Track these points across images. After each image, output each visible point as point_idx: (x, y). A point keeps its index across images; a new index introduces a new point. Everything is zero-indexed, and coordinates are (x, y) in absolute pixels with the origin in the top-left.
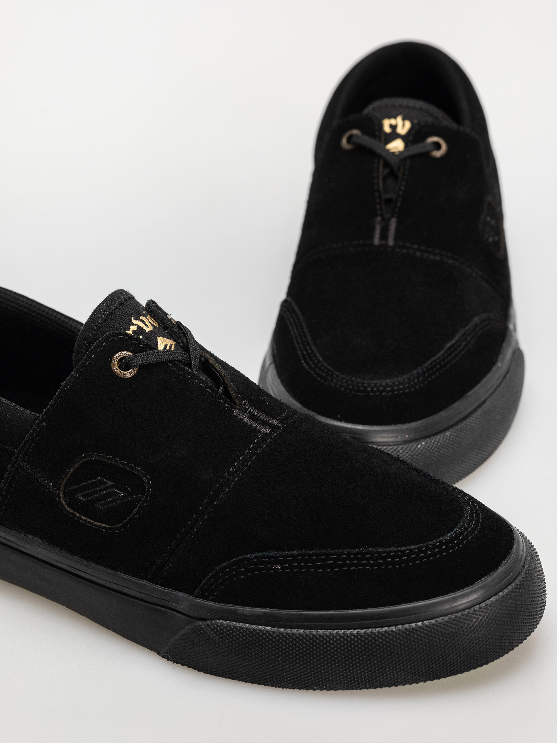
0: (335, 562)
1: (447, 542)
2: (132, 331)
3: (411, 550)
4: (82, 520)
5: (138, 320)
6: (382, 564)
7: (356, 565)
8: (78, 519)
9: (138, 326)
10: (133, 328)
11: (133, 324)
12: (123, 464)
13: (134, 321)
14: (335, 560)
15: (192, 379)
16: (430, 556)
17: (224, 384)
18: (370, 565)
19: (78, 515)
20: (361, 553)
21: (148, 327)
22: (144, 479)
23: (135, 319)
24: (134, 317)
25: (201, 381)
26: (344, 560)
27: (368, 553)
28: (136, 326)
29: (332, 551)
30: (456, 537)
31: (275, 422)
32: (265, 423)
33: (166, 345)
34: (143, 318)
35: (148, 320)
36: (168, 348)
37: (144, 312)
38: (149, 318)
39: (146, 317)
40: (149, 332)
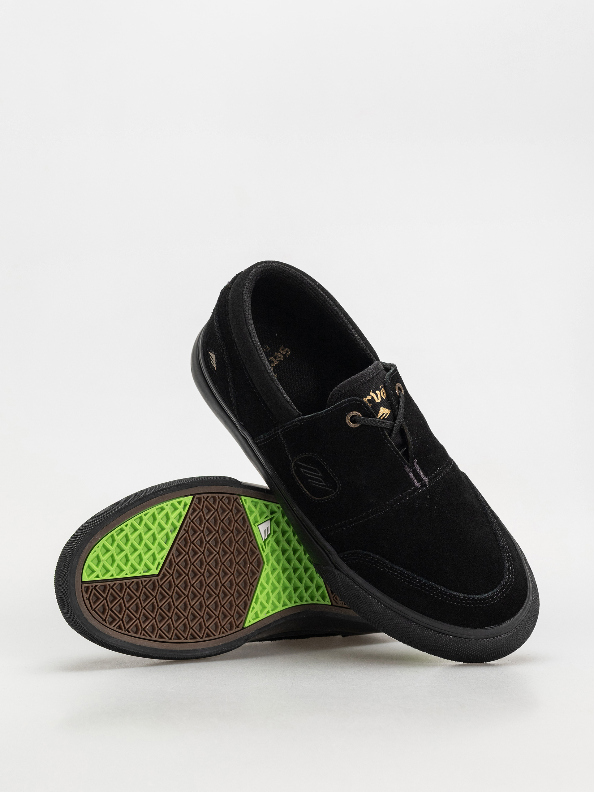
0: (416, 583)
1: (481, 599)
2: (368, 399)
3: (459, 596)
4: (298, 483)
5: (374, 393)
6: (440, 597)
7: (426, 590)
8: (296, 481)
9: (372, 397)
10: (369, 398)
11: (370, 395)
12: (330, 471)
13: (372, 394)
14: (417, 582)
15: (388, 443)
16: (468, 604)
17: (408, 446)
18: (434, 594)
19: (297, 479)
20: (432, 586)
21: (378, 399)
22: (338, 485)
23: (372, 392)
24: (372, 390)
25: (392, 446)
26: (422, 584)
27: (436, 587)
28: (371, 397)
29: (417, 577)
30: (488, 599)
31: (426, 480)
32: (420, 479)
33: (384, 414)
34: (378, 392)
35: (380, 393)
36: (384, 416)
37: (380, 387)
38: (381, 392)
39: (380, 391)
40: (377, 402)
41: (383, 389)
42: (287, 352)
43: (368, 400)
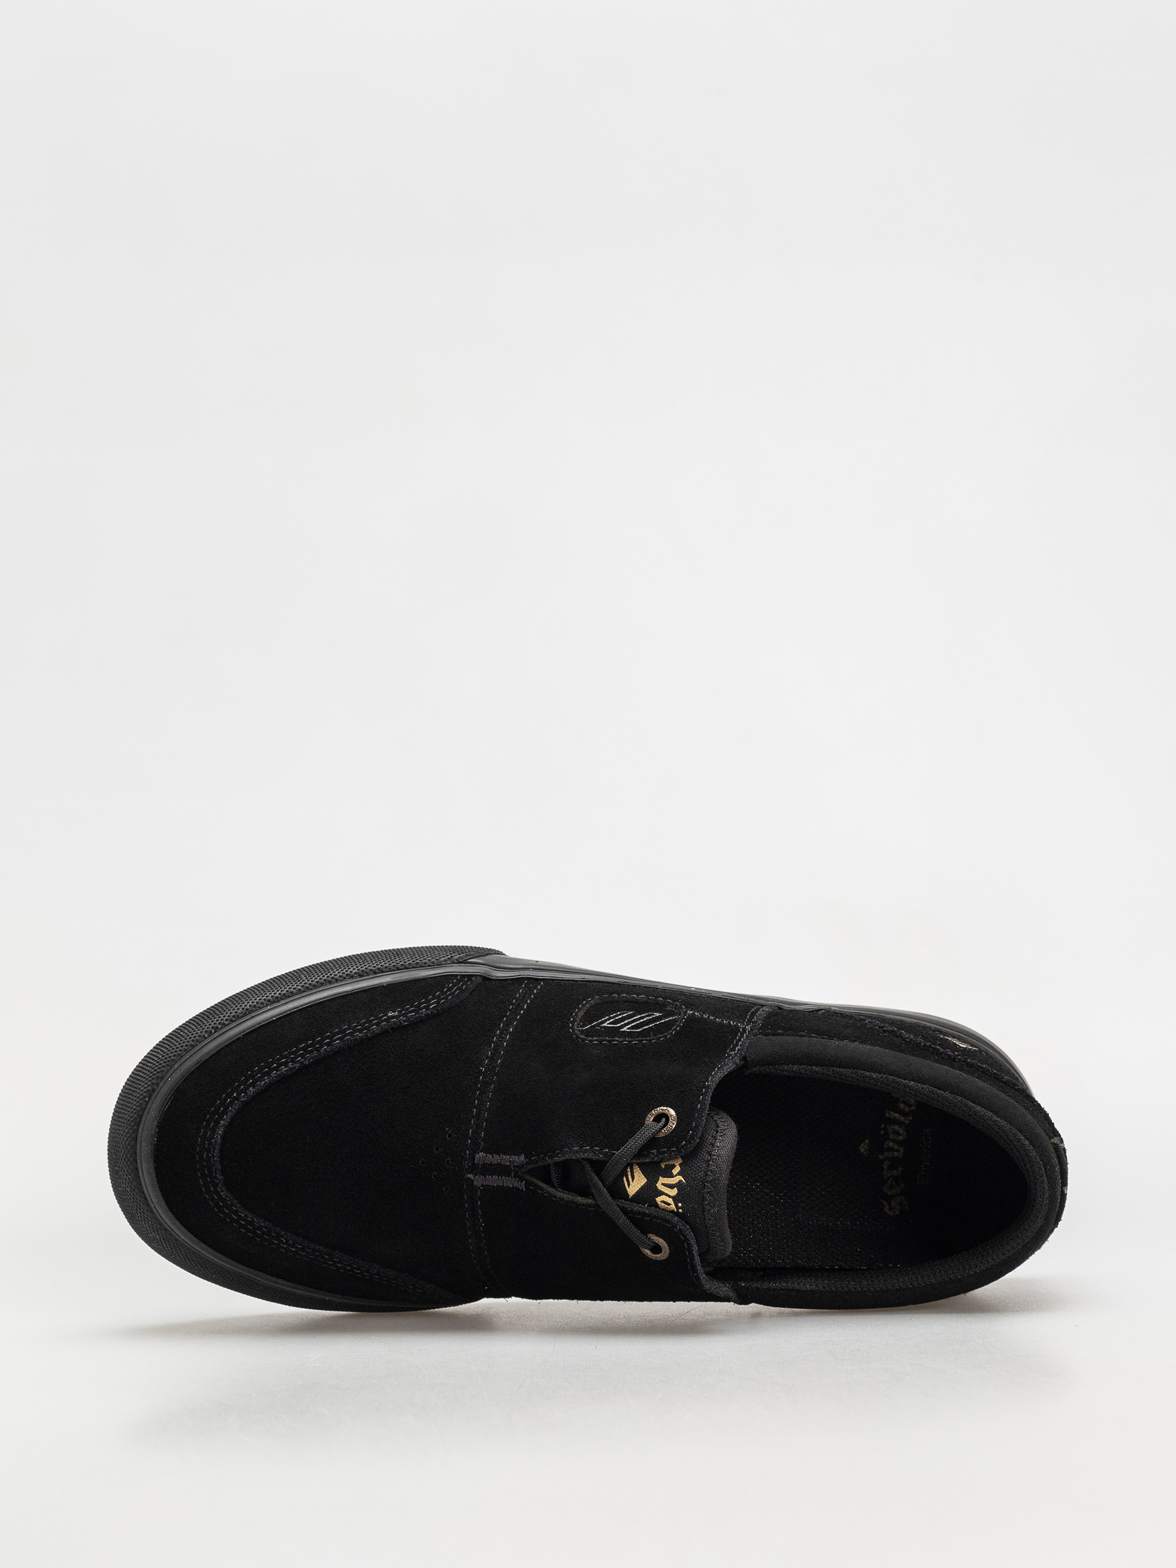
2: (675, 1167)
5: (678, 1184)
11: (679, 1174)
13: (679, 1179)
23: (681, 1182)
24: (684, 1184)
28: (675, 1174)
31: (478, 1181)
32: (487, 1169)
33: (633, 1179)
34: (674, 1192)
35: (669, 1196)
36: (630, 1177)
37: (680, 1205)
38: (670, 1201)
39: (674, 1198)
40: (658, 1179)
41: (673, 1207)
42: (891, 1208)
43: (673, 1166)
